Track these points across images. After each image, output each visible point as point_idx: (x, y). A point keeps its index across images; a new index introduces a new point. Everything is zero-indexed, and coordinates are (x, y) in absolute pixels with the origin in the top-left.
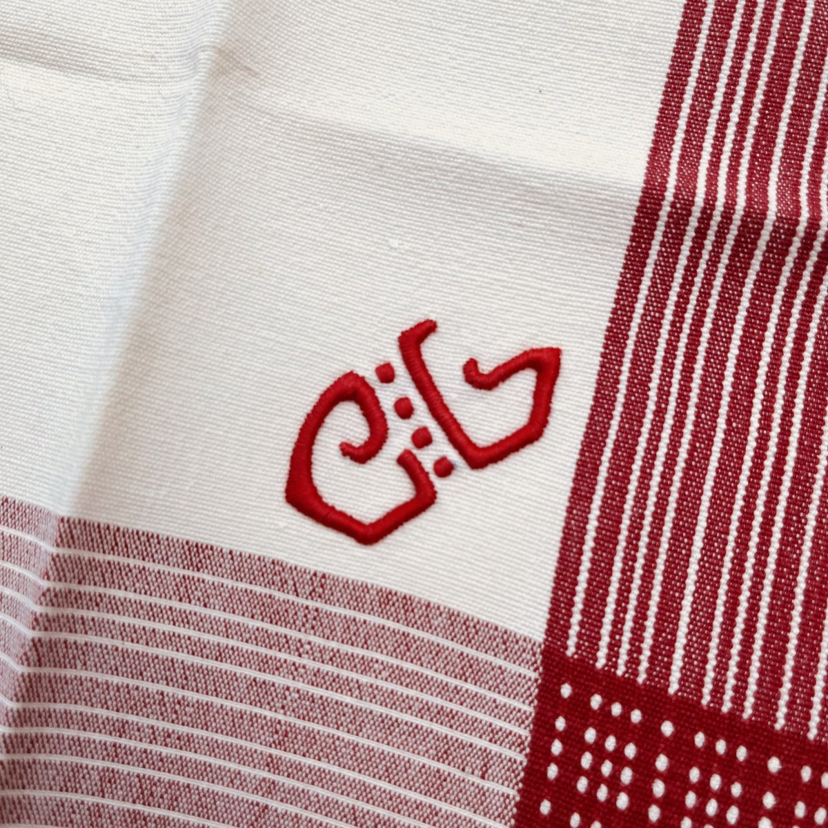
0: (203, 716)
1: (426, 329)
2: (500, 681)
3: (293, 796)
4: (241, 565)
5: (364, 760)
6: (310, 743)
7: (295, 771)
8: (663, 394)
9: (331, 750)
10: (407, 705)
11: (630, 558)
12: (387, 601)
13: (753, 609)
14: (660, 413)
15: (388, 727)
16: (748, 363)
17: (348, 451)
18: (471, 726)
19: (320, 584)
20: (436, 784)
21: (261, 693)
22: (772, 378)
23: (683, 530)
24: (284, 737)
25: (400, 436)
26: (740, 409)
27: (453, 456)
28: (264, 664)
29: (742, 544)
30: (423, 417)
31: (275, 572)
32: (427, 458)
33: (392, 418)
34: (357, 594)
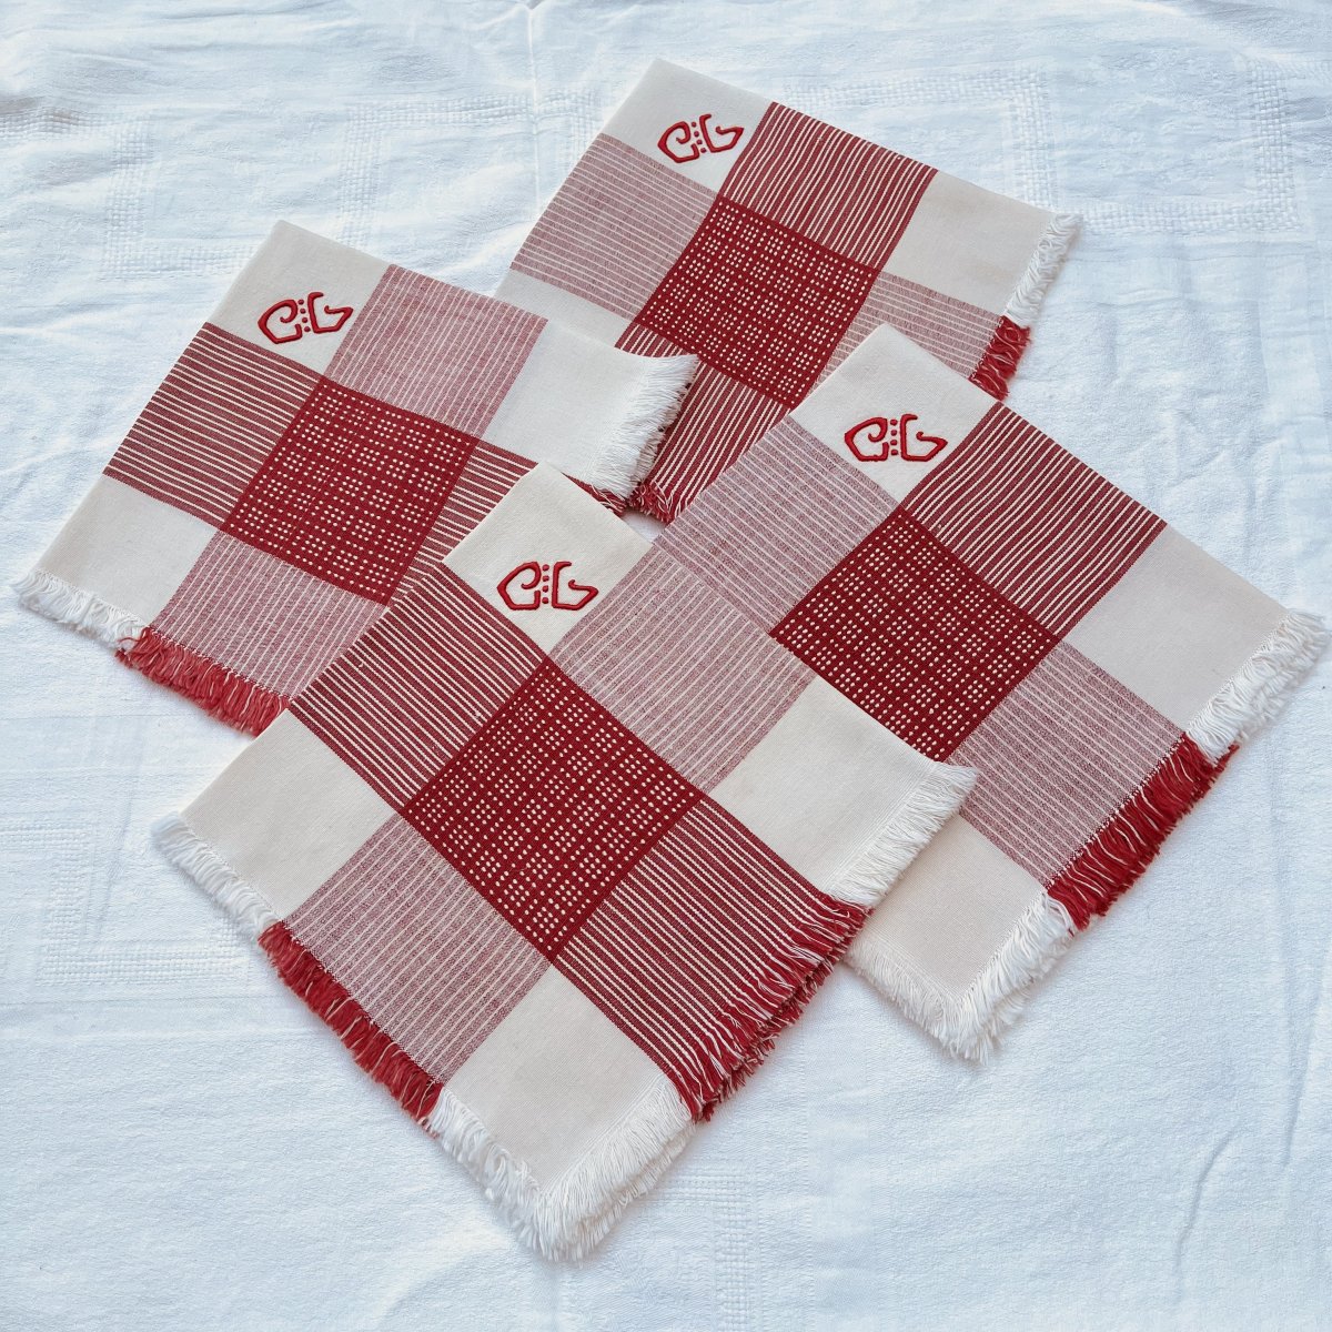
0: (621, 184)
1: (708, 116)
2: (703, 199)
3: (639, 208)
4: (641, 156)
5: (663, 207)
6: (649, 199)
7: (643, 204)
8: (768, 144)
9: (655, 202)
10: (677, 198)
11: (747, 177)
12: (678, 176)
13: (775, 194)
14: (766, 148)
15: (671, 202)
16: (793, 140)
17: (678, 139)
18: (692, 207)
19: (662, 167)
20: (679, 217)
21: (638, 184)
22: (798, 145)
23: (763, 174)
24: (642, 195)
25: (694, 140)
26: (787, 151)
27: (707, 148)
28: (641, 179)
29: (777, 180)
30: (701, 137)
31: (650, 160)
32: (700, 147)
33: (693, 136)
34: (671, 173)
